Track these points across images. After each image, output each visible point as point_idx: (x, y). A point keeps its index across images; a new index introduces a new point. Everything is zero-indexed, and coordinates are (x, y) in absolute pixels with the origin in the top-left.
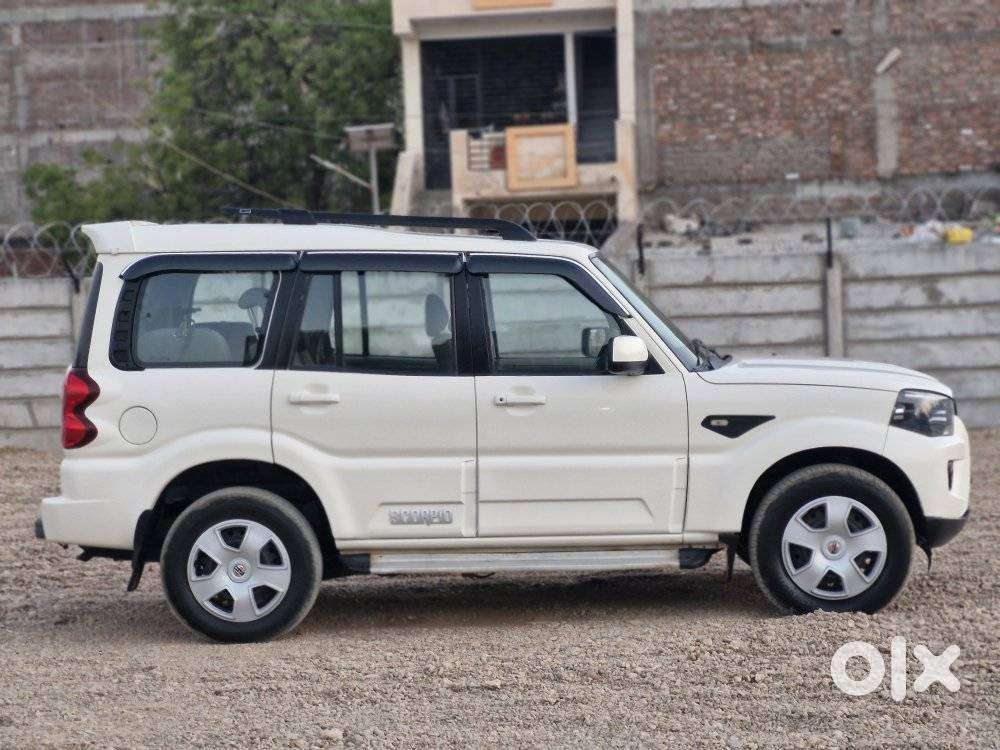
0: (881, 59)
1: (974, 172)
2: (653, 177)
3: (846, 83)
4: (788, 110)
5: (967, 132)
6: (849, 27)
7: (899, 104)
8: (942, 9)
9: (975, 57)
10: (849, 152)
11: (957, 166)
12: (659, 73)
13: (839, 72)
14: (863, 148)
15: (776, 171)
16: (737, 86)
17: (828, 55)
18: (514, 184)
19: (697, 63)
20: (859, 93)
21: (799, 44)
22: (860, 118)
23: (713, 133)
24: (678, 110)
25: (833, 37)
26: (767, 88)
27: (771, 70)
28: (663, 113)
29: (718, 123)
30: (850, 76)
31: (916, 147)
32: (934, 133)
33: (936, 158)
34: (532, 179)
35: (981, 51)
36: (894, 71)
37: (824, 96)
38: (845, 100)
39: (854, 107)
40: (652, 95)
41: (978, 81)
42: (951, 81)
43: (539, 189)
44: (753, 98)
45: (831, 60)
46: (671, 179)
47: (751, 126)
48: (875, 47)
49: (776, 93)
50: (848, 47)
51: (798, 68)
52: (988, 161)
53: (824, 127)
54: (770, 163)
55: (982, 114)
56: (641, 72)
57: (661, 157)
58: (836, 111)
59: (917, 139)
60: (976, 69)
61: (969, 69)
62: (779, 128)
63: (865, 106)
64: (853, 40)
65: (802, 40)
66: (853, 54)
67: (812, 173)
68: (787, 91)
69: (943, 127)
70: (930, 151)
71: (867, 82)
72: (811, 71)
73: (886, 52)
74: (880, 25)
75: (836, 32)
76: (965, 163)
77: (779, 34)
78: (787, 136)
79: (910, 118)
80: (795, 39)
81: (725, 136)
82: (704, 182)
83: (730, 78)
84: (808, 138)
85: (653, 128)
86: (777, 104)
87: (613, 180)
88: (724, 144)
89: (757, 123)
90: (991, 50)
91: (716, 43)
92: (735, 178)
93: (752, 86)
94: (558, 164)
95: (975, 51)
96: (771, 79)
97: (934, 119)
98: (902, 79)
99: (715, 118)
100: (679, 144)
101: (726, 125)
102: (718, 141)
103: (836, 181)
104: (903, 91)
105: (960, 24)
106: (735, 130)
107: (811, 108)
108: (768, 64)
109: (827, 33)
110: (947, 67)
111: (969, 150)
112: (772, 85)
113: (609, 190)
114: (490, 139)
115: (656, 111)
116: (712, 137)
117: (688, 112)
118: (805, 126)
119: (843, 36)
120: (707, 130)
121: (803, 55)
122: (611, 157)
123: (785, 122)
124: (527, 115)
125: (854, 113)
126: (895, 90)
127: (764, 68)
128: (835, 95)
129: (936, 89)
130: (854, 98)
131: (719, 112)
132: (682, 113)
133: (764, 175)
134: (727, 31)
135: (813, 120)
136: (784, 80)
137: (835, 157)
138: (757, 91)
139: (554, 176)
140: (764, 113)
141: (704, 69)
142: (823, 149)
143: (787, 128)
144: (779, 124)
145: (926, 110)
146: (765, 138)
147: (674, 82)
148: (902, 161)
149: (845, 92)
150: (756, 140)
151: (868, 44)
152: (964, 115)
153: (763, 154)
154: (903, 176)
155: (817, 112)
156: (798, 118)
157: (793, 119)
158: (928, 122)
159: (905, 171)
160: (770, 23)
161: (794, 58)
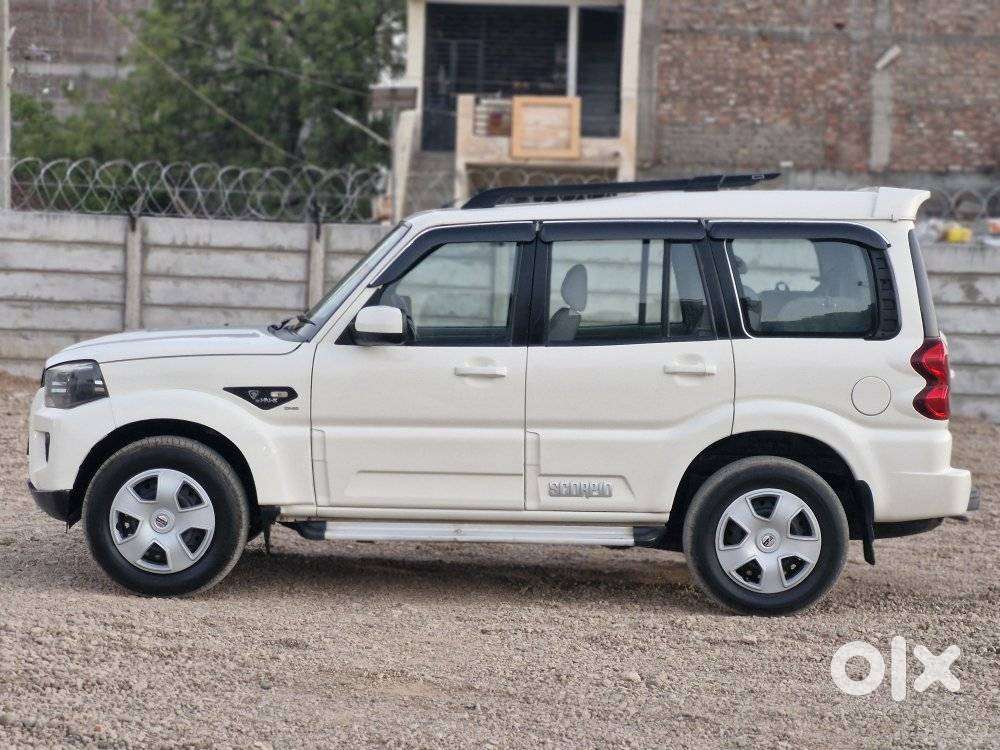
0: (881, 56)
1: (962, 173)
2: (650, 155)
3: (845, 76)
4: (787, 99)
5: (959, 133)
6: (852, 22)
7: (896, 101)
8: (943, 12)
9: (973, 61)
10: (844, 144)
11: (947, 165)
12: (663, 52)
13: (840, 65)
14: (858, 142)
15: (771, 158)
16: (740, 72)
17: (830, 48)
18: (518, 152)
19: (701, 45)
20: (857, 88)
21: (802, 34)
22: (857, 112)
23: (711, 115)
24: (680, 91)
25: (835, 30)
26: (769, 76)
27: (773, 58)
28: (666, 92)
29: (718, 106)
30: (849, 69)
31: (909, 144)
32: (927, 132)
33: (927, 156)
34: (536, 148)
35: (978, 56)
36: (893, 68)
37: (823, 87)
38: (843, 93)
39: (852, 99)
40: (655, 74)
41: (974, 84)
42: (947, 82)
43: (543, 159)
44: (753, 83)
45: (832, 53)
46: (669, 158)
47: (749, 112)
48: (876, 44)
49: (777, 81)
50: (849, 41)
51: (801, 58)
52: (978, 163)
53: (821, 118)
54: (766, 148)
55: (976, 115)
56: (645, 51)
57: (660, 135)
58: (834, 104)
59: (911, 137)
60: (973, 72)
61: (965, 72)
62: (777, 116)
63: (861, 101)
64: (855, 35)
65: (805, 31)
66: (854, 49)
67: (806, 162)
68: (788, 80)
69: (936, 126)
70: (922, 149)
71: (868, 77)
72: (812, 62)
73: (887, 49)
74: (882, 22)
75: (839, 26)
76: (954, 163)
77: (784, 23)
78: (784, 124)
79: (905, 115)
80: (799, 29)
81: (724, 119)
82: (699, 163)
83: (732, 63)
84: (804, 128)
85: (654, 106)
86: (776, 92)
87: (617, 155)
88: (722, 127)
89: (756, 109)
90: (988, 55)
91: (722, 28)
92: (730, 161)
93: (754, 72)
94: (563, 134)
95: (973, 55)
96: (773, 67)
97: (928, 118)
98: (900, 76)
99: (715, 101)
100: (678, 124)
101: (725, 109)
102: (716, 123)
103: (828, 171)
104: (900, 88)
105: (959, 27)
106: (734, 114)
107: (809, 99)
108: (771, 51)
109: (830, 27)
110: (944, 68)
111: (960, 152)
112: (774, 73)
113: (610, 164)
114: (489, 105)
115: (658, 90)
116: (710, 120)
117: (688, 93)
118: (802, 116)
119: (846, 30)
120: (706, 112)
121: (806, 46)
122: (614, 132)
123: (783, 111)
124: (526, 85)
125: (851, 106)
126: (892, 86)
127: (766, 55)
128: (834, 88)
129: (931, 89)
130: (852, 93)
131: (719, 95)
132: (683, 94)
133: (759, 160)
134: (732, 16)
135: (811, 110)
136: (787, 68)
137: (831, 148)
138: (758, 78)
139: (556, 147)
140: (764, 100)
141: (708, 52)
142: (818, 139)
143: (785, 116)
144: (778, 113)
145: (920, 108)
146: (762, 125)
147: (677, 62)
148: (894, 156)
149: (845, 85)
150: (753, 125)
151: (869, 40)
152: (957, 116)
153: (759, 140)
154: (894, 172)
155: (815, 102)
156: (796, 107)
157: (791, 106)
158: (923, 120)
159: (897, 166)
160: (776, 11)
161: (795, 48)
